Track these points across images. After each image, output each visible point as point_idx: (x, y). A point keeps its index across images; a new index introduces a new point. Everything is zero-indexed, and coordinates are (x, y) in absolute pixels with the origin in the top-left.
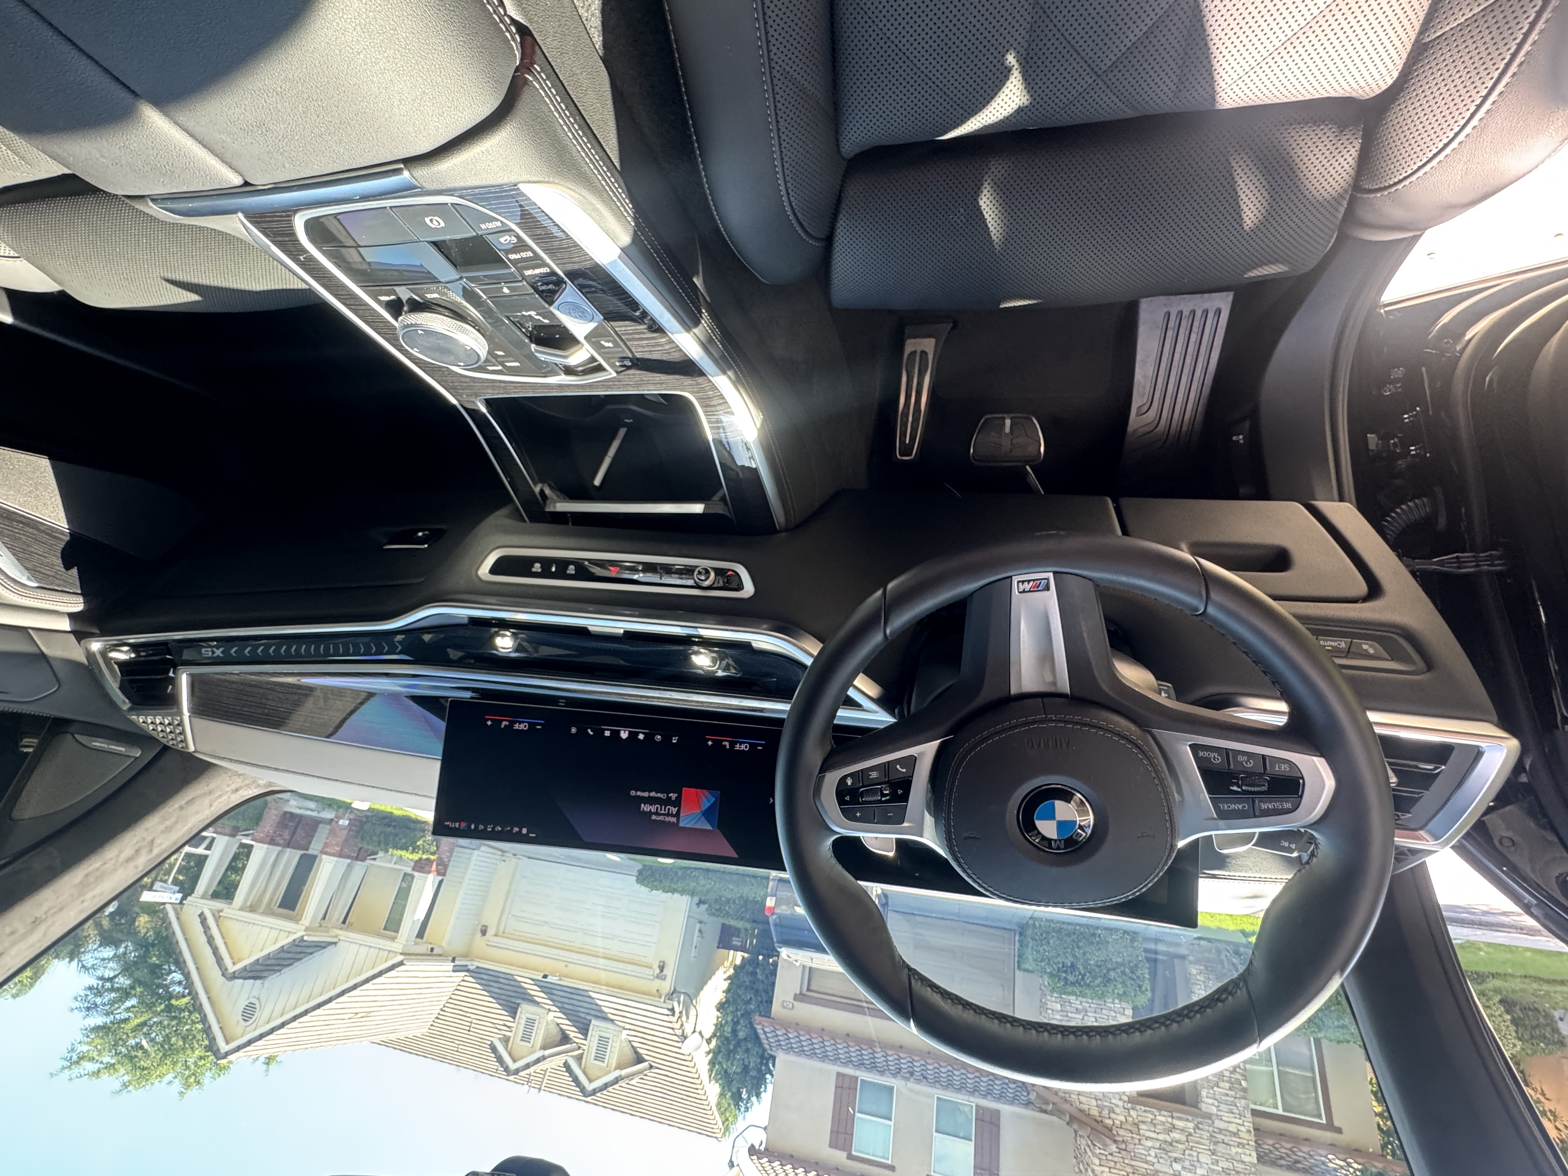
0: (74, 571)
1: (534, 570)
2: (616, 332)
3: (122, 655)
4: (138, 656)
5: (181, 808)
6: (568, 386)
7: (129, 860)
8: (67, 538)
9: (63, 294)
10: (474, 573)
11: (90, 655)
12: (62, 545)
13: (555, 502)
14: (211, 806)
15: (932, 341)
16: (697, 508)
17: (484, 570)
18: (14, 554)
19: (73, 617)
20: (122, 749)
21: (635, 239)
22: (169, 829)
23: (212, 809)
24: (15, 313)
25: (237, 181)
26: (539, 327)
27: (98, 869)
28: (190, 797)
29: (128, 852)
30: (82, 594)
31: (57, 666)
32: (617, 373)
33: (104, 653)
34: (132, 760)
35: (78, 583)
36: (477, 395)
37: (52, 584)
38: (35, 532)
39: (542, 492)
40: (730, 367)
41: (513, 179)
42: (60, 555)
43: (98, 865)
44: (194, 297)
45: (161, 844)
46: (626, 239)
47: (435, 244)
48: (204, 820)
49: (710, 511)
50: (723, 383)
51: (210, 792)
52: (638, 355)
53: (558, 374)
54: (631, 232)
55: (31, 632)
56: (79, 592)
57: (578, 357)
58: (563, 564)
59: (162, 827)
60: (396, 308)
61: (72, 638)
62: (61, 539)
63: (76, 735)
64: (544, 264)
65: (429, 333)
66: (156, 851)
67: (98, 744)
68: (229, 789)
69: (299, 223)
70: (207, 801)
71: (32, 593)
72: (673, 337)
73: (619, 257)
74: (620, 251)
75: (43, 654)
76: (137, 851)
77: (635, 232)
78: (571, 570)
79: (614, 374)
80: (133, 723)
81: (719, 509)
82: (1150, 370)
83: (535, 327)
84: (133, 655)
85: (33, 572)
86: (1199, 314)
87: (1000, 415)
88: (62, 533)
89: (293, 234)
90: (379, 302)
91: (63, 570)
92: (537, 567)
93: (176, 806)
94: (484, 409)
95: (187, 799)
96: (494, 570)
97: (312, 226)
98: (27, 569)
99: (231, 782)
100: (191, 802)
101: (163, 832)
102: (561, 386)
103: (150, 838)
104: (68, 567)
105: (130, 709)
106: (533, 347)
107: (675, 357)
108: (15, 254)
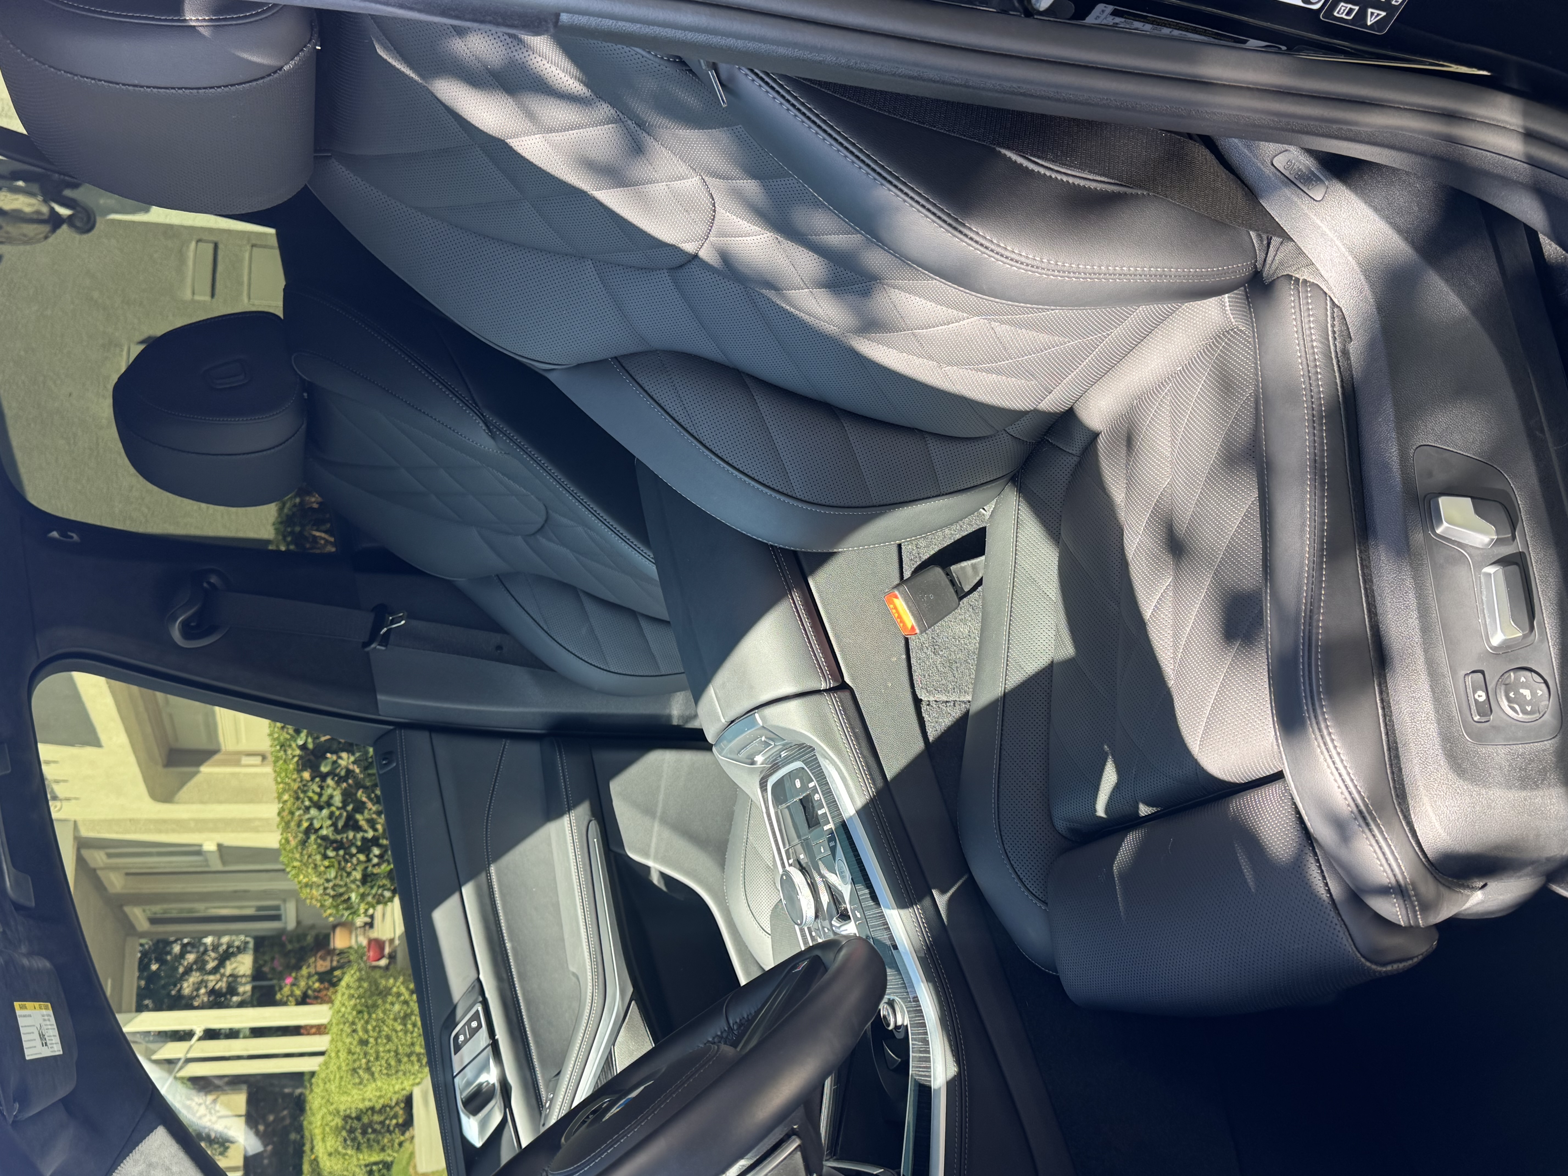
25: (723, 719)
108: (770, 932)
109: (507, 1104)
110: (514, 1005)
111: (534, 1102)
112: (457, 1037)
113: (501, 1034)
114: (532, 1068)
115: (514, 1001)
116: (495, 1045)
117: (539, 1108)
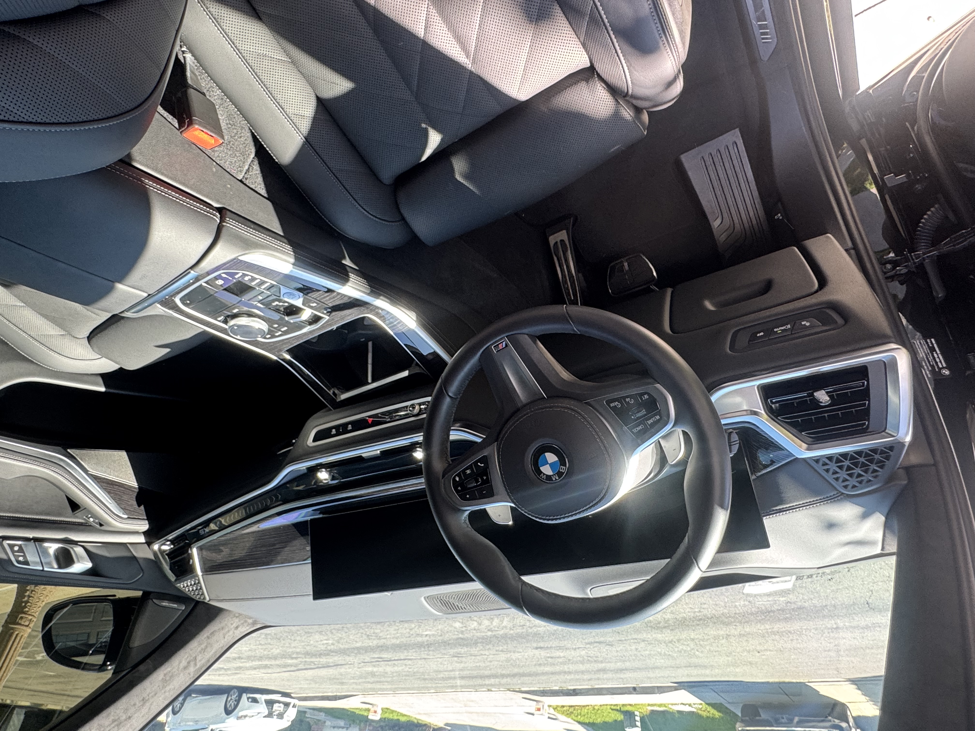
0: (142, 507)
1: (332, 433)
2: (313, 298)
3: (166, 547)
4: (175, 546)
5: (208, 638)
6: (314, 330)
7: (185, 668)
8: (137, 490)
9: (121, 369)
10: (305, 445)
11: (155, 554)
12: (135, 494)
13: (340, 395)
14: (224, 638)
15: (564, 232)
16: (405, 374)
17: (310, 442)
18: (116, 502)
19: (145, 533)
20: (176, 606)
21: (296, 258)
22: (204, 650)
23: (226, 640)
24: (106, 386)
25: (145, 295)
26: (286, 308)
27: (170, 672)
28: (212, 631)
29: (184, 663)
30: (148, 519)
31: (141, 562)
32: (329, 316)
33: (160, 549)
34: (181, 611)
35: (144, 513)
36: (280, 350)
37: (133, 515)
38: (124, 489)
39: (334, 393)
40: (380, 295)
41: (233, 256)
42: (135, 500)
43: (169, 669)
44: (168, 350)
45: (200, 661)
46: (292, 260)
47: (225, 289)
48: (222, 648)
49: (412, 373)
50: (381, 303)
51: (223, 628)
52: (331, 305)
53: (304, 327)
54: (293, 257)
55: (128, 545)
56: (146, 518)
57: (306, 314)
58: (345, 425)
59: (199, 649)
60: (225, 322)
61: (146, 545)
62: (134, 491)
63: (154, 600)
64: (267, 282)
65: (239, 326)
66: (198, 665)
67: (165, 604)
68: (232, 626)
69: (177, 300)
70: (221, 634)
71: (124, 521)
72: (340, 291)
73: (293, 268)
74: (292, 266)
75: (134, 558)
76: (189, 663)
77: (295, 256)
78: (350, 427)
79: (328, 318)
80: (178, 590)
81: (417, 370)
82: (711, 196)
83: (284, 309)
84: (172, 546)
85: (124, 510)
86: (722, 150)
87: (619, 261)
88: (135, 488)
89: (177, 306)
90: (219, 321)
91: (137, 507)
92: (334, 432)
93: (205, 636)
94: (288, 357)
95: (210, 632)
96: (315, 440)
97: (182, 300)
98: (122, 508)
99: (232, 622)
100: (212, 633)
101: (200, 652)
102: (311, 332)
103: (194, 656)
104: (139, 505)
105: (176, 580)
106: (287, 318)
107: (345, 300)
108: (100, 357)
109: (76, 543)
110: (15, 520)
111: (81, 527)
112: (19, 562)
113: (30, 534)
114: (61, 522)
115: (13, 520)
116: (36, 540)
117: (87, 526)
